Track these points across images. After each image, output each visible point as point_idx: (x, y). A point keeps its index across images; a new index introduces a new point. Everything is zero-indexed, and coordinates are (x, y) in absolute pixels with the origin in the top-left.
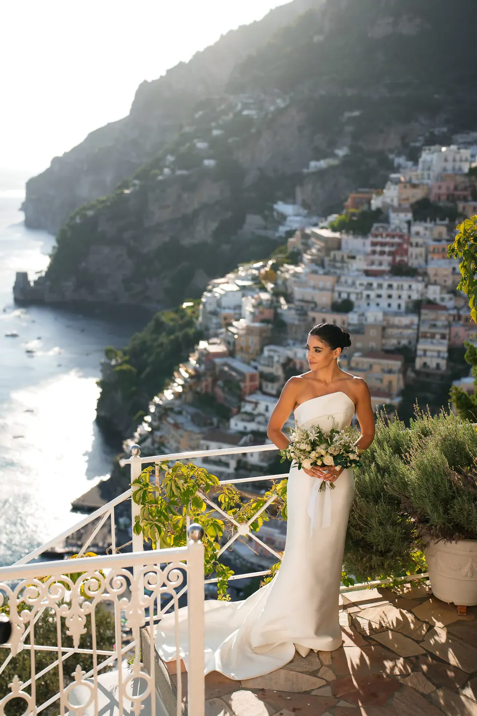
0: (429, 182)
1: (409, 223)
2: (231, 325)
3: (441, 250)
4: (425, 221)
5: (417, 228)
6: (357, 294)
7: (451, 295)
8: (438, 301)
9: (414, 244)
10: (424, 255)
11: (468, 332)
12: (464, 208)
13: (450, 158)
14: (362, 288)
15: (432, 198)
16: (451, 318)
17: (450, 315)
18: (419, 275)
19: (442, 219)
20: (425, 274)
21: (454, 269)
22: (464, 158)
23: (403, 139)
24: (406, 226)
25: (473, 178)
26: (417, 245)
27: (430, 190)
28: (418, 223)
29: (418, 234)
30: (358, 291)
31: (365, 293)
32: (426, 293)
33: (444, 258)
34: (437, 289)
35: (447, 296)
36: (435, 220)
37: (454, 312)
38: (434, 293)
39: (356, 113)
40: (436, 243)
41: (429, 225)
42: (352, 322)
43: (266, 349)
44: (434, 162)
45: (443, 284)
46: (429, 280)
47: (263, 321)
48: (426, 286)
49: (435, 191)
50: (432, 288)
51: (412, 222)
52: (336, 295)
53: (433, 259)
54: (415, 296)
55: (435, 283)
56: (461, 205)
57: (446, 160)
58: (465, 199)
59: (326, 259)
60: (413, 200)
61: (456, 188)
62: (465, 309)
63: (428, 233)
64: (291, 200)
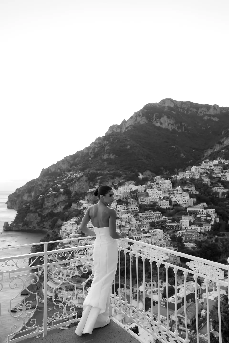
0: (121, 195)
1: (116, 205)
2: (69, 235)
3: (125, 212)
4: (120, 204)
5: (119, 206)
7: (128, 224)
8: (125, 225)
9: (118, 211)
10: (120, 213)
11: (133, 233)
12: (130, 201)
13: (126, 189)
15: (122, 199)
16: (129, 230)
17: (128, 229)
18: (120, 219)
19: (124, 204)
20: (121, 219)
21: (128, 217)
22: (129, 189)
23: (113, 183)
24: (116, 206)
25: (131, 193)
26: (119, 211)
27: (121, 197)
28: (118, 205)
29: (119, 208)
32: (122, 223)
33: (126, 214)
34: (125, 222)
35: (127, 224)
36: (123, 204)
37: (129, 228)
38: (124, 223)
39: (101, 177)
40: (123, 210)
41: (121, 206)
44: (122, 190)
45: (126, 220)
46: (122, 220)
47: (78, 234)
48: (122, 222)
49: (122, 197)
50: (123, 222)
51: (117, 205)
53: (123, 214)
54: (119, 225)
55: (124, 221)
56: (129, 200)
57: (124, 189)
58: (130, 199)
60: (117, 200)
61: (127, 196)
62: (132, 227)
63: (121, 208)
64: (84, 200)
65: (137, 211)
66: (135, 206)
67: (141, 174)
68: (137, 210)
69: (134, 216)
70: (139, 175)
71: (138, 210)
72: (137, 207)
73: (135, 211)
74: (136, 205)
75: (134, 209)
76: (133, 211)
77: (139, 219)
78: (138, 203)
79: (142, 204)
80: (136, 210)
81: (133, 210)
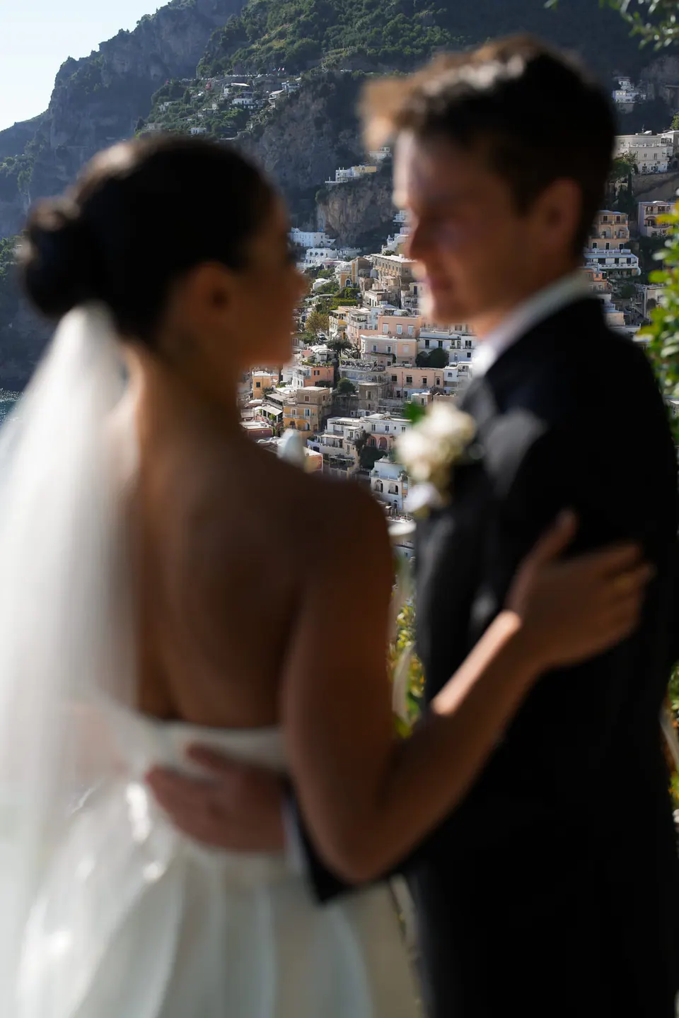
2: (271, 390)
6: (453, 340)
14: (459, 332)
30: (455, 336)
31: (464, 339)
42: (448, 379)
43: (329, 421)
52: (423, 342)
59: (403, 294)
64: (310, 226)
65: (629, 271)
66: (621, 247)
67: (625, 83)
68: (631, 267)
69: (616, 297)
70: (619, 88)
71: (636, 265)
72: (629, 251)
73: (620, 271)
74: (624, 237)
75: (617, 261)
76: (611, 272)
77: (641, 316)
78: (636, 233)
79: (654, 234)
80: (626, 266)
81: (610, 263)
